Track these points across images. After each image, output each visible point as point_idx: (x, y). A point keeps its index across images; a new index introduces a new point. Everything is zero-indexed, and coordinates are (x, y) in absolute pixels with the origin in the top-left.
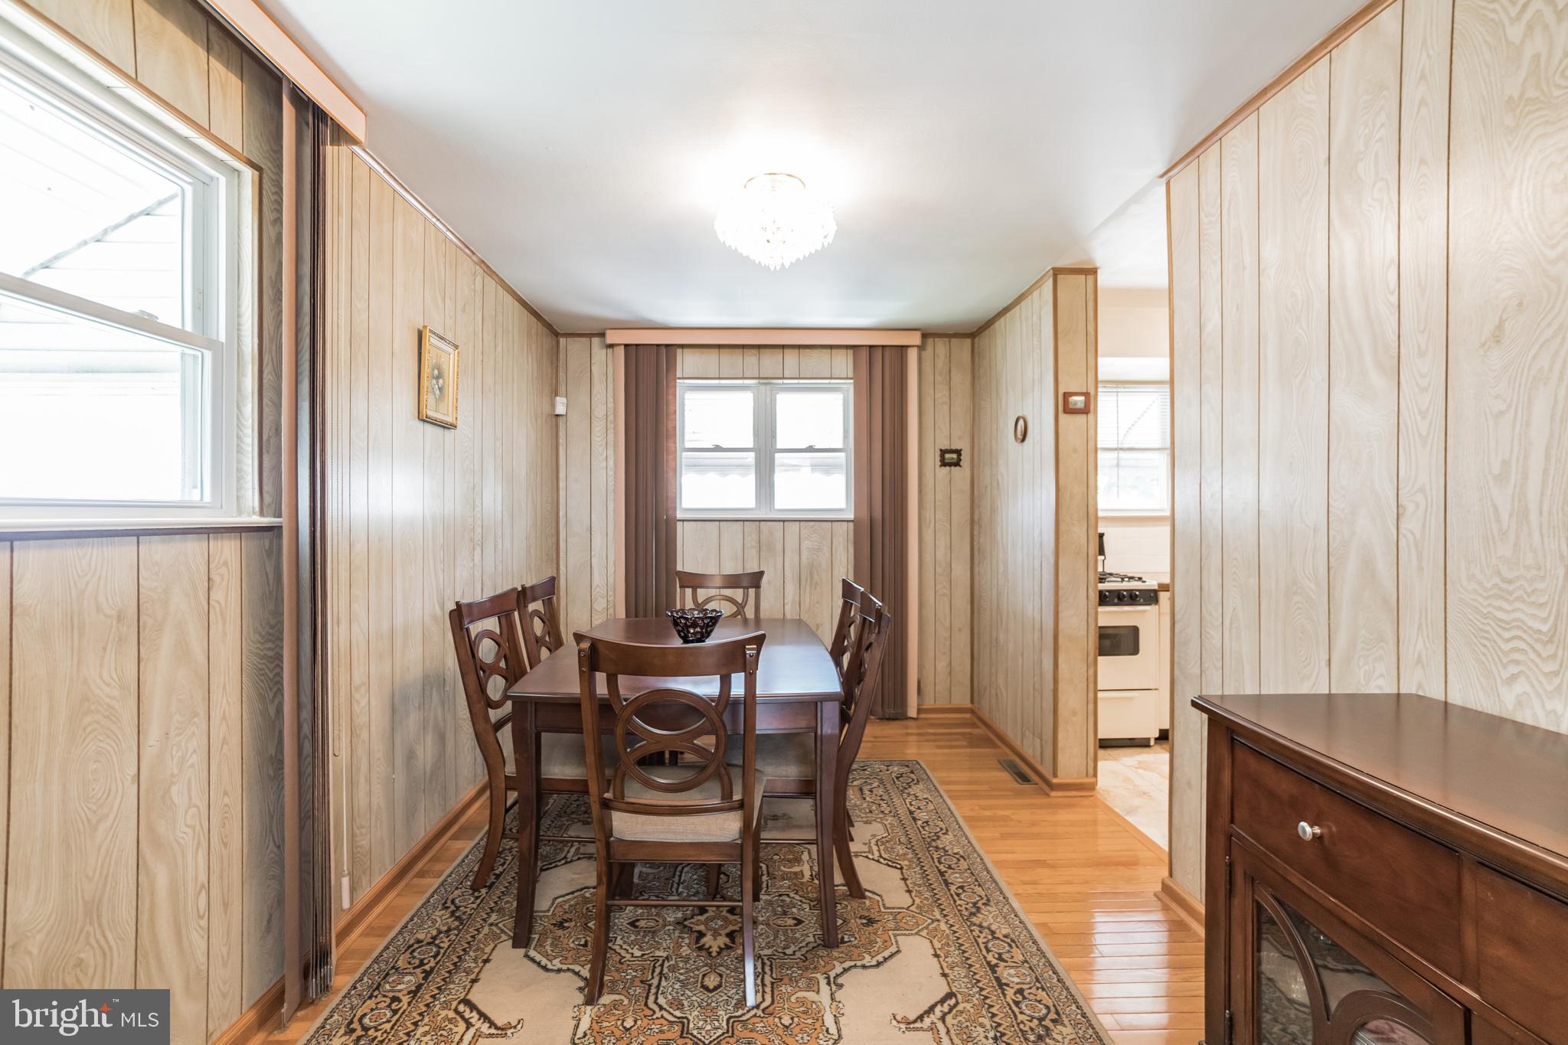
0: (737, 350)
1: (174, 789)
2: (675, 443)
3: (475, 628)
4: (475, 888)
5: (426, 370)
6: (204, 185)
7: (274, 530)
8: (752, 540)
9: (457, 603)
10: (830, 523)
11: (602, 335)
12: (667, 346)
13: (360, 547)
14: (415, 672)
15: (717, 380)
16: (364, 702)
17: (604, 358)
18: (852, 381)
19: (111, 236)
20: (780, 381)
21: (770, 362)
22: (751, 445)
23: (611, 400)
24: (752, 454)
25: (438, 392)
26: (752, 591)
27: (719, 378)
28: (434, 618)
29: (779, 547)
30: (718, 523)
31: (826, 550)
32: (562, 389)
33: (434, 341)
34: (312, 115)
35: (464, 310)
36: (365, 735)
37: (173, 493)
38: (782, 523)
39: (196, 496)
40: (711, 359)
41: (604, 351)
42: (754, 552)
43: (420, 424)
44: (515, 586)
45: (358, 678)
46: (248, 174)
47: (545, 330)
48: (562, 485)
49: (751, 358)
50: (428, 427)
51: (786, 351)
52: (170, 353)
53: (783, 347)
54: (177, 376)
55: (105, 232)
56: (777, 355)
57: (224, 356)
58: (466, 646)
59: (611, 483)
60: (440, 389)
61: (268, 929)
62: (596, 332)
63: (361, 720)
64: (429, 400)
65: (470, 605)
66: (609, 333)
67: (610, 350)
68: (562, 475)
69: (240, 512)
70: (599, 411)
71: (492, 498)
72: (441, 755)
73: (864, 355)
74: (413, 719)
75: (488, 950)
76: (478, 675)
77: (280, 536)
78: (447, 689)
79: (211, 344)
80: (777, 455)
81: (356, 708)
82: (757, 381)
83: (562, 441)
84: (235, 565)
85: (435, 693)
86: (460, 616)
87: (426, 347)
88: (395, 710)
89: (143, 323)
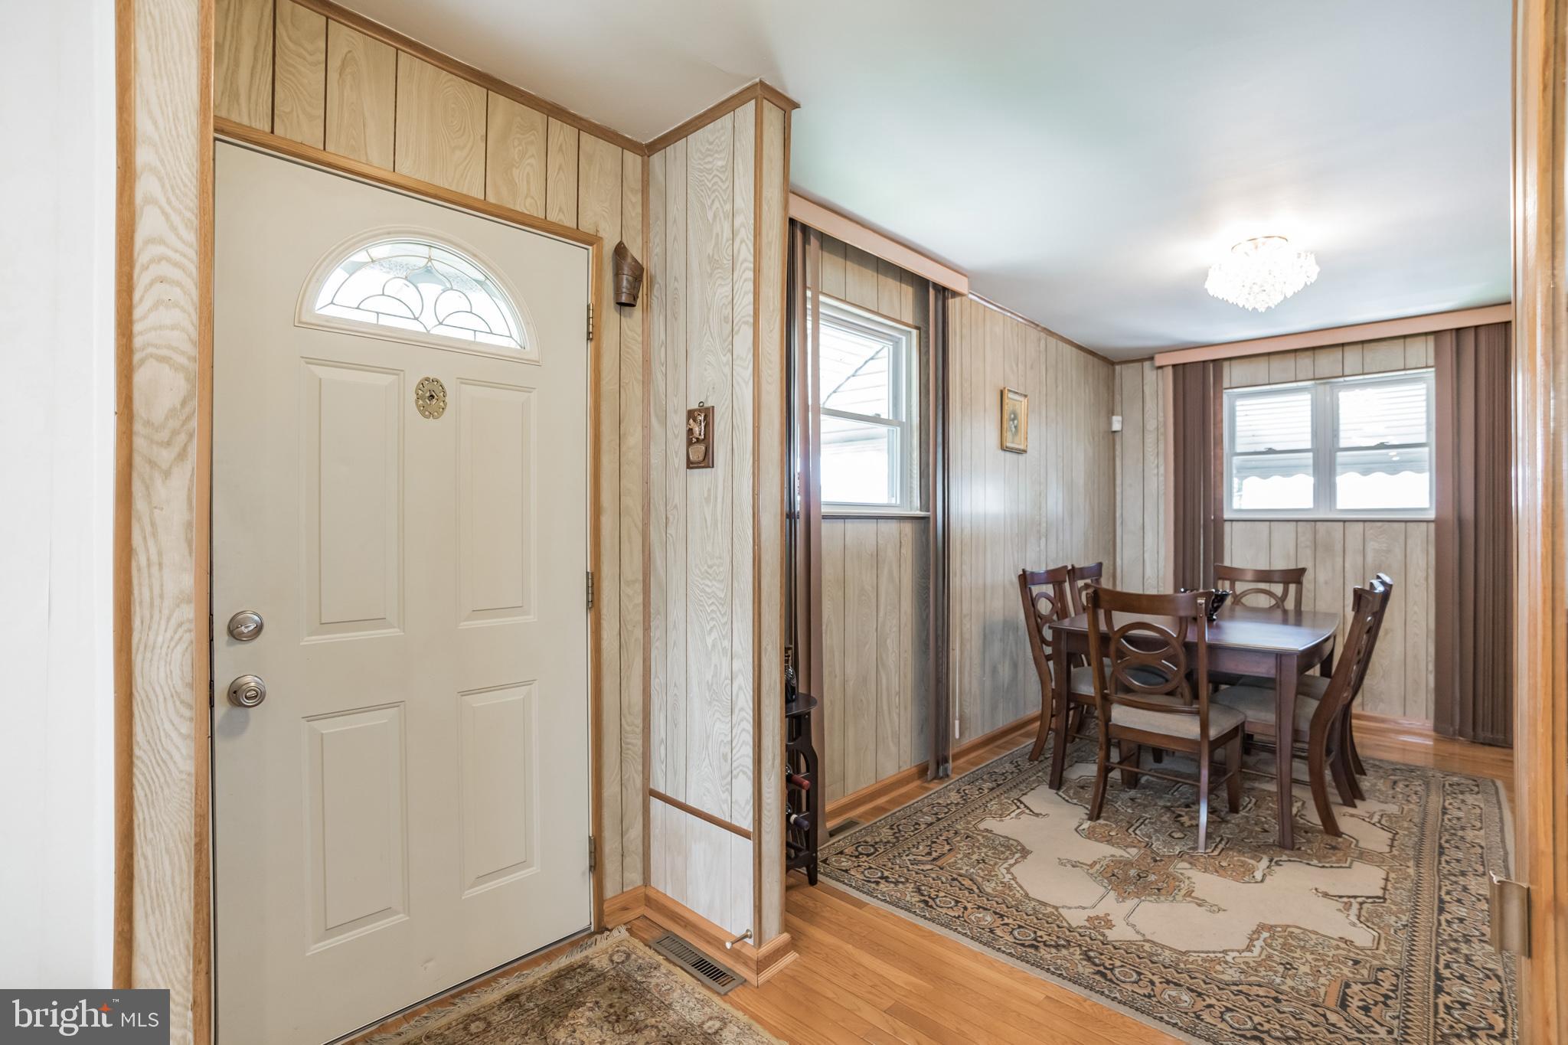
0: (1289, 355)
1: (888, 641)
2: (1222, 449)
3: (1036, 590)
4: (1030, 759)
5: (1006, 417)
6: (896, 343)
7: (925, 519)
8: (1306, 539)
9: (1024, 571)
10: (1403, 524)
11: (1152, 358)
12: (1214, 361)
13: (967, 531)
14: (999, 617)
15: (1267, 386)
16: (968, 626)
17: (1155, 377)
18: (1433, 369)
19: (859, 372)
20: (1341, 379)
21: (1327, 363)
22: (1309, 446)
23: (1161, 414)
24: (1310, 455)
25: (1014, 429)
26: (1292, 587)
27: (1269, 384)
28: (1011, 583)
29: (1339, 547)
30: (1268, 523)
31: (1398, 551)
32: (1118, 409)
33: (1011, 395)
34: (943, 292)
35: (1032, 368)
36: (968, 646)
37: (883, 499)
38: (1342, 523)
39: (893, 501)
40: (1260, 368)
41: (1155, 372)
42: (1309, 552)
43: (1002, 453)
44: (1064, 564)
45: (965, 611)
46: (915, 332)
47: (1101, 362)
48: (1118, 490)
49: (1305, 361)
50: (1008, 454)
51: (1346, 348)
52: (882, 429)
53: (1343, 345)
54: (886, 440)
55: (856, 371)
56: (1337, 354)
57: (905, 428)
58: (1030, 603)
59: (1162, 488)
60: (1015, 427)
61: (922, 731)
62: (1145, 357)
63: (967, 636)
64: (1008, 436)
65: (1032, 574)
66: (1157, 357)
67: (1160, 371)
68: (1118, 482)
69: (911, 510)
70: (1151, 425)
71: (1055, 503)
72: (1014, 678)
73: (1448, 342)
74: (997, 647)
75: (1034, 785)
76: (1036, 621)
77: (928, 522)
78: (1019, 633)
79: (900, 424)
80: (1339, 454)
81: (965, 629)
82: (1313, 382)
83: (1118, 453)
84: (910, 535)
85: (1011, 634)
86: (1026, 580)
87: (1006, 401)
88: (986, 637)
89: (876, 419)
